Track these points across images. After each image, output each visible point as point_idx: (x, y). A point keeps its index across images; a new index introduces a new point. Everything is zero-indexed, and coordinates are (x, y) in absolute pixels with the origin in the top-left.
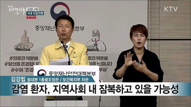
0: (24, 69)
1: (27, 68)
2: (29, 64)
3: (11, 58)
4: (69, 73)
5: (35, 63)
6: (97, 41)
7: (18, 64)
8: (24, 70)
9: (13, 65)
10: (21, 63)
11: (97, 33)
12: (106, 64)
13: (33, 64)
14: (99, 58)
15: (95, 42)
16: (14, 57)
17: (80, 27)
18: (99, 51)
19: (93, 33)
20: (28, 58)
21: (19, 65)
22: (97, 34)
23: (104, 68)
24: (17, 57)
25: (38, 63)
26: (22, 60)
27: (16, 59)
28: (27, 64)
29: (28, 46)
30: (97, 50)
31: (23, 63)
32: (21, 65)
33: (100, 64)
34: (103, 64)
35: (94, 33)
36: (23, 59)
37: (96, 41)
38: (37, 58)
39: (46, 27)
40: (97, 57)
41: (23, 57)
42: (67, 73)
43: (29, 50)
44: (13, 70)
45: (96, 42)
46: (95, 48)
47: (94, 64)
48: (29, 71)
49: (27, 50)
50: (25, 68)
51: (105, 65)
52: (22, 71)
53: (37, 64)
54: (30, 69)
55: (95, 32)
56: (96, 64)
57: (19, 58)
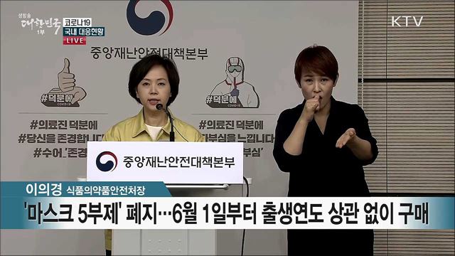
0: (63, 150)
1: (73, 149)
2: (77, 140)
3: (34, 125)
4: (171, 160)
5: (91, 137)
6: (238, 84)
7: (51, 139)
8: (65, 153)
9: (38, 142)
10: (56, 137)
11: (238, 65)
12: (260, 139)
13: (85, 139)
14: (242, 125)
15: (233, 87)
16: (40, 122)
17: (197, 51)
18: (242, 107)
19: (228, 65)
20: (73, 123)
21: (54, 141)
22: (236, 66)
23: (255, 149)
24: (46, 121)
25: (98, 136)
26: (60, 128)
27: (44, 126)
28: (73, 139)
29: (73, 97)
30: (239, 105)
31: (62, 136)
32: (56, 140)
33: (246, 140)
34: (252, 139)
35: (231, 65)
36: (62, 127)
37: (235, 85)
38: (94, 125)
39: (117, 51)
40: (238, 122)
41: (61, 122)
42: (166, 160)
43: (76, 105)
44: (37, 153)
45: (236, 87)
46: (233, 100)
47: (231, 138)
48: (77, 155)
49: (72, 106)
50: (66, 149)
51: (258, 141)
52: (61, 156)
53: (96, 138)
54: (78, 151)
55: (234, 62)
56: (237, 139)
57: (53, 124)
